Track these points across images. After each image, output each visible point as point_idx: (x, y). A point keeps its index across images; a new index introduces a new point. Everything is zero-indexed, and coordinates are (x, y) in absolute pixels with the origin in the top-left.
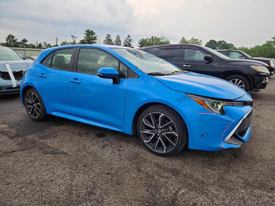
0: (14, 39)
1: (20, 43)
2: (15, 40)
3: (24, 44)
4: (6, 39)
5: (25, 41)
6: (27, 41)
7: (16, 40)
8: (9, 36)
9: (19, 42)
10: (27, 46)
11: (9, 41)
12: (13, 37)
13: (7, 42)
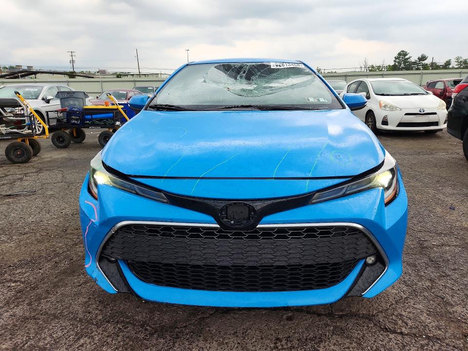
0: (407, 57)
1: (415, 63)
2: (407, 59)
3: (420, 63)
4: (394, 59)
5: (423, 58)
6: (426, 59)
7: (409, 58)
8: (400, 54)
9: (413, 61)
10: (425, 67)
11: (398, 62)
12: (406, 54)
13: (395, 64)
